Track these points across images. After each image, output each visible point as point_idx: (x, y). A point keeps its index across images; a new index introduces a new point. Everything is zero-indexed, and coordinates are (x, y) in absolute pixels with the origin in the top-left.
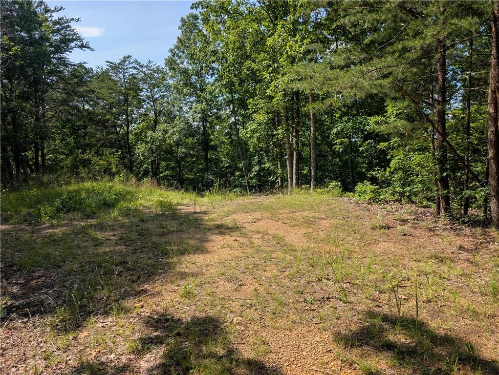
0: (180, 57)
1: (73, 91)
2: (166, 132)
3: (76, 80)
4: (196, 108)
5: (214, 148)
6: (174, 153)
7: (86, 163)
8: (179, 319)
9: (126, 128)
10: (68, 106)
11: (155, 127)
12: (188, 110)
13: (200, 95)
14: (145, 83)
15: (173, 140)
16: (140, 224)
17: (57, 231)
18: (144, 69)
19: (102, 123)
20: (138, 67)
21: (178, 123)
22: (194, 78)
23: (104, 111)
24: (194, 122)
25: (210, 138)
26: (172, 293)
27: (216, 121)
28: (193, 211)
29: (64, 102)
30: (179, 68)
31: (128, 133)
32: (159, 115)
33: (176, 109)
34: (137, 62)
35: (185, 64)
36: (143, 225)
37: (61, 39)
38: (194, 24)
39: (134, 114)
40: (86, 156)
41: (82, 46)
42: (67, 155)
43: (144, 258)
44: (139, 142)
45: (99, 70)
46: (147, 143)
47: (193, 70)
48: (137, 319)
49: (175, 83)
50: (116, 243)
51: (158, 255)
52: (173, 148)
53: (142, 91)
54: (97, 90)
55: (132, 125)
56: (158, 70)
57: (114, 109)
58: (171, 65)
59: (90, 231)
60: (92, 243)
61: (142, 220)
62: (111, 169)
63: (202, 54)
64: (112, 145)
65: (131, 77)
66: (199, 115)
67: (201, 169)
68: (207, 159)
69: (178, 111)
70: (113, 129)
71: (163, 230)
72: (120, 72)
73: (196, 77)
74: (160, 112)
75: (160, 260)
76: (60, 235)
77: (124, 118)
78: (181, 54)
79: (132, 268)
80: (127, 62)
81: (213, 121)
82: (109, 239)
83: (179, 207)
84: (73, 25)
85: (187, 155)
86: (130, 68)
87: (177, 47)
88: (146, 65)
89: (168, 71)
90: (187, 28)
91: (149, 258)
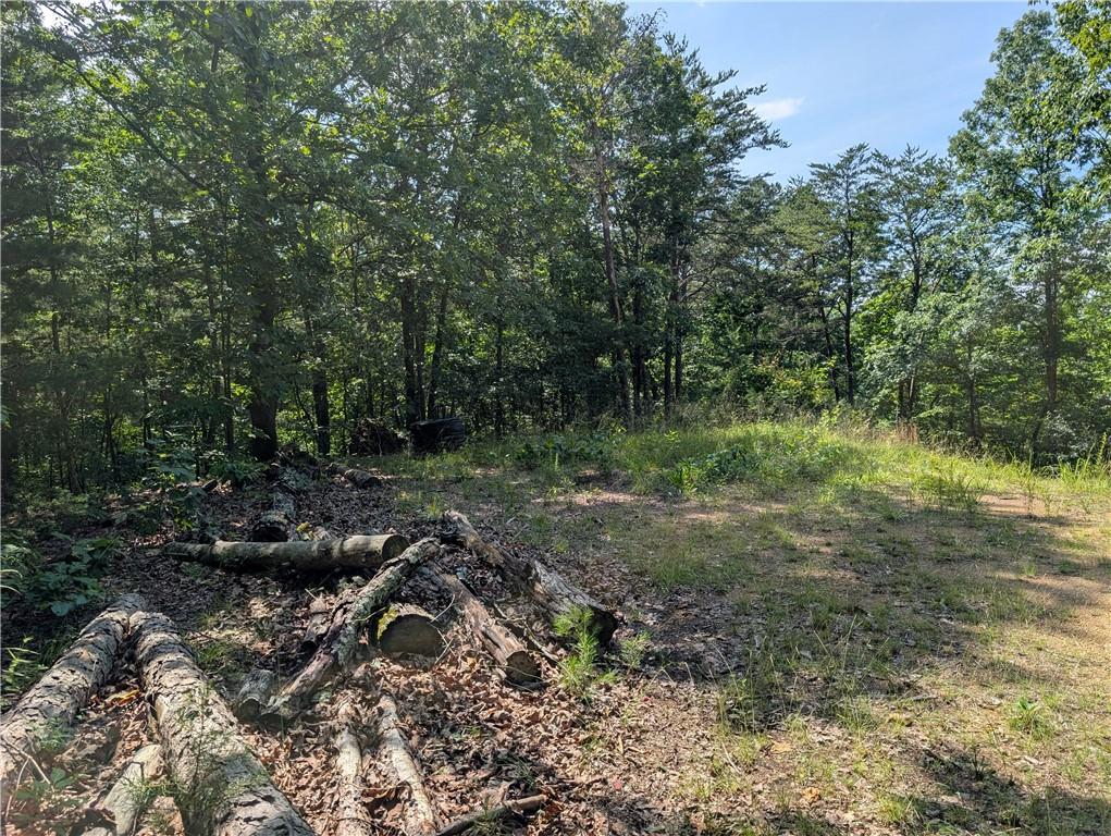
0: (990, 129)
1: (741, 235)
2: (941, 311)
3: (747, 213)
4: (1029, 249)
5: (1078, 350)
6: (960, 362)
7: (761, 383)
8: (1012, 783)
9: (844, 307)
10: (729, 266)
11: (914, 301)
12: (1005, 256)
13: (1044, 214)
14: (894, 201)
15: (960, 330)
16: (885, 526)
17: (713, 518)
18: (895, 170)
19: (794, 298)
20: (881, 166)
21: (975, 288)
22: (1026, 176)
23: (799, 273)
24: (1019, 283)
25: (1066, 322)
26: (985, 711)
27: (1085, 278)
28: (1023, 511)
29: (723, 259)
30: (986, 156)
31: (847, 317)
32: (926, 273)
33: (971, 254)
34: (879, 155)
35: (1003, 142)
36: (894, 531)
37: (726, 135)
38: (1037, 40)
39: (863, 273)
40: (761, 369)
41: (765, 142)
42: (726, 366)
43: (903, 610)
44: (874, 338)
45: (794, 186)
46: (892, 338)
47: (1027, 153)
48: (900, 749)
49: (974, 192)
50: (834, 562)
51: (940, 609)
52: (957, 351)
53: (885, 220)
54: (788, 229)
55: (858, 300)
56: (930, 168)
57: (821, 266)
58: (965, 151)
59: (777, 528)
60: (783, 555)
61: (891, 519)
62: (812, 397)
63: (1056, 111)
64: (810, 345)
65: (863, 191)
66: (1037, 267)
67: (1034, 404)
68: (1052, 380)
69: (977, 259)
70: (816, 310)
71: (944, 549)
72: (839, 185)
73: (1035, 172)
74: (929, 265)
75: (945, 620)
76: (719, 528)
77: (840, 284)
78: (994, 119)
79: (876, 626)
80: (856, 161)
81: (1079, 279)
82: (818, 552)
83: (984, 499)
84: (750, 103)
85: (994, 369)
86: (862, 172)
87: (984, 106)
88: (899, 159)
89: (955, 167)
90: (1016, 52)
91: (915, 611)
